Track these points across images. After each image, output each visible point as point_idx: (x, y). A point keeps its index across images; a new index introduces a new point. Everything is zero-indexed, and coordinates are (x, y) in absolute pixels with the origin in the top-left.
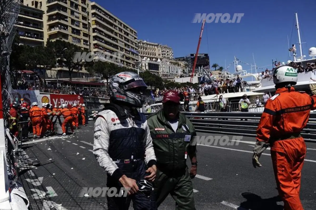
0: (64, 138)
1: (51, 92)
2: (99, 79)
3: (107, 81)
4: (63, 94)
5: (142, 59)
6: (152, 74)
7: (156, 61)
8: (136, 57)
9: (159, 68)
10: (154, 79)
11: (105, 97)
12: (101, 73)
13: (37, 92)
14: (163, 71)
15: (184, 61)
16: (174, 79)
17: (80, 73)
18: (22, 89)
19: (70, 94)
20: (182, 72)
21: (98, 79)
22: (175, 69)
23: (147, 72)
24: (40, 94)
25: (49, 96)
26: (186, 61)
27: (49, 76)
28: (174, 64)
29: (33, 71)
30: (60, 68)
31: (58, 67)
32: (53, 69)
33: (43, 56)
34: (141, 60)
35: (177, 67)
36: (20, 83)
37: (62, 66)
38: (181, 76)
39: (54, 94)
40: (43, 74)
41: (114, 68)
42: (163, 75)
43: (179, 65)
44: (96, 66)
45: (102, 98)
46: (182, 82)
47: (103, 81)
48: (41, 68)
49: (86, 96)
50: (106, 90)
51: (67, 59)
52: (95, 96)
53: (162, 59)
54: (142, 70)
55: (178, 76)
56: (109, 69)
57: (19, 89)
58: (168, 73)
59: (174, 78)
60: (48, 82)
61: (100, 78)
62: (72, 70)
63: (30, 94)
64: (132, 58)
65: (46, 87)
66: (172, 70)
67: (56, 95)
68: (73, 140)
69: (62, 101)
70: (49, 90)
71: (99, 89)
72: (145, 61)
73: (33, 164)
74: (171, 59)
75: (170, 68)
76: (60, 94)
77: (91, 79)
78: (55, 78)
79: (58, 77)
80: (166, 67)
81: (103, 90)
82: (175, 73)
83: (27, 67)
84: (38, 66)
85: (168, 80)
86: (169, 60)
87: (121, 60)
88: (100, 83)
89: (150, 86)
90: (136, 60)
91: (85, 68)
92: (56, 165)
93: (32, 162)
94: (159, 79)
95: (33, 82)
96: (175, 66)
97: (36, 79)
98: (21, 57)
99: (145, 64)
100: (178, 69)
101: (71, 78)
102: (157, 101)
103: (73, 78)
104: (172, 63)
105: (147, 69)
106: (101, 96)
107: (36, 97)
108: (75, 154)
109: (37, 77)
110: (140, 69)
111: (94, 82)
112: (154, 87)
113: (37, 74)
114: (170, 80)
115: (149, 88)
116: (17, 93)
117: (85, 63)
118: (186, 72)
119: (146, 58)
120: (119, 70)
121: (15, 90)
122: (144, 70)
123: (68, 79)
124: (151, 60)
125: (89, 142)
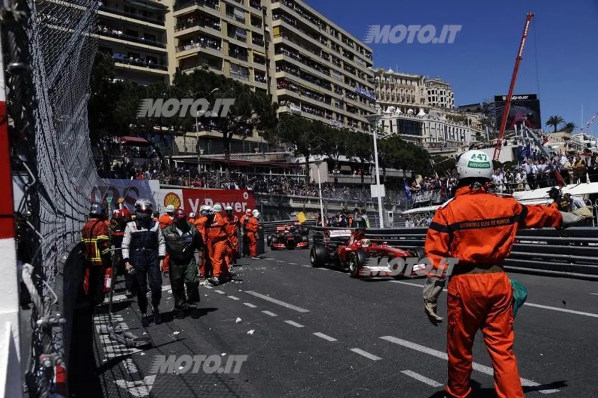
1: (184, 185)
2: (288, 155)
3: (307, 159)
4: (210, 187)
5: (384, 111)
6: (405, 143)
8: (370, 106)
9: (421, 129)
10: (410, 155)
11: (302, 195)
12: (293, 142)
13: (154, 185)
14: (431, 136)
15: (480, 114)
16: (457, 154)
17: (247, 143)
18: (123, 176)
19: (226, 187)
20: (475, 138)
21: (286, 155)
22: (459, 131)
23: (395, 139)
24: (161, 188)
25: (179, 193)
26: (485, 112)
27: (182, 150)
28: (455, 120)
29: (146, 139)
30: (203, 133)
31: (201, 130)
32: (188, 134)
34: (382, 113)
35: (462, 126)
36: (117, 165)
37: (208, 128)
38: (473, 147)
39: (192, 189)
40: (167, 145)
41: (323, 133)
42: (431, 144)
43: (467, 122)
44: (282, 126)
45: (296, 196)
47: (298, 161)
48: (162, 132)
49: (260, 193)
50: (304, 179)
52: (281, 192)
53: (429, 109)
54: (382, 135)
55: (465, 147)
56: (311, 134)
57: (114, 177)
58: (442, 140)
59: (455, 152)
60: (178, 163)
61: (291, 153)
62: (231, 135)
63: (139, 189)
64: (361, 109)
65: (174, 173)
66: (452, 134)
67: (196, 190)
68: (230, 289)
69: (209, 203)
70: (180, 179)
71: (289, 177)
72: (390, 114)
73: (135, 343)
74: (449, 110)
75: (448, 129)
76: (204, 189)
77: (272, 156)
78: (195, 154)
79: (201, 152)
80: (437, 126)
81: (298, 179)
82: (458, 140)
83: (133, 130)
84: (155, 128)
85: (441, 155)
86: (444, 112)
87: (338, 114)
88: (291, 164)
89: (401, 170)
90: (371, 113)
91: (259, 132)
92: (188, 347)
93: (134, 340)
94: (421, 154)
95: (145, 162)
96: (458, 124)
97: (153, 156)
98: (118, 108)
99: (391, 122)
100: (465, 130)
101: (227, 153)
102: (417, 202)
103: (232, 155)
104: (451, 118)
105: (395, 133)
106: (293, 193)
107: (153, 194)
108: (233, 320)
109: (154, 151)
110: (380, 132)
111: (278, 161)
112: (411, 171)
113: (154, 146)
114: (446, 155)
115: (400, 173)
116: (110, 187)
117: (259, 121)
118: (485, 138)
119: (392, 107)
120: (333, 135)
121: (107, 179)
122: (389, 134)
123: (223, 157)
124: (403, 112)
125: (265, 295)
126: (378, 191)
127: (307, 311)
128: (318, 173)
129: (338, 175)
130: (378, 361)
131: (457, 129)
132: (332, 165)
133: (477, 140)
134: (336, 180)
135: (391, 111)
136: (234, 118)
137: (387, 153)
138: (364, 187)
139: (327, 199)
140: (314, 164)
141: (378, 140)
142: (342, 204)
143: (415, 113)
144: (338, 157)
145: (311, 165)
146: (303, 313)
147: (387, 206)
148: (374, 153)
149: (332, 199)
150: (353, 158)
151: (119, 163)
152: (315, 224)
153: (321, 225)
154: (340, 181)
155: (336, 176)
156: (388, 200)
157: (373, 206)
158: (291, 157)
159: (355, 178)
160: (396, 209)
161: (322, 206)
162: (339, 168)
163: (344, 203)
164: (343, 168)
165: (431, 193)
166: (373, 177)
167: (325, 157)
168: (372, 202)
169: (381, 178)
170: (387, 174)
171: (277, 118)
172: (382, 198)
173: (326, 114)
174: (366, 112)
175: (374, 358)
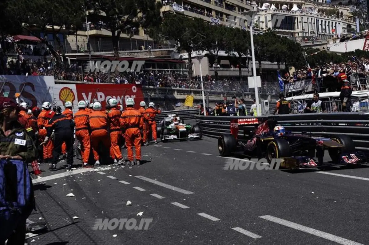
0: (103, 171)
1: (78, 80)
2: (172, 51)
3: (190, 55)
4: (101, 82)
5: (260, 8)
6: (280, 37)
7: (289, 10)
8: (247, 4)
9: (294, 23)
10: (284, 48)
11: (186, 88)
12: (176, 39)
13: (49, 80)
14: (303, 30)
15: (351, 7)
16: (328, 46)
17: (134, 40)
18: (18, 73)
19: (116, 82)
20: (346, 30)
21: (170, 52)
22: (331, 24)
23: (270, 34)
24: (56, 83)
25: (73, 87)
26: (356, 5)
27: (74, 47)
28: (327, 14)
29: (39, 37)
30: (93, 32)
31: (91, 29)
32: (79, 32)
33: (57, 5)
34: (258, 9)
35: (333, 19)
36: (12, 61)
37: (97, 27)
38: (343, 39)
39: (85, 84)
40: (59, 43)
41: (204, 29)
42: (303, 38)
43: (338, 15)
44: (166, 24)
45: (180, 89)
46: (344, 52)
47: (181, 56)
48: (54, 31)
49: (147, 87)
50: (187, 73)
51: (106, 13)
52: (166, 85)
53: (302, 4)
54: (259, 30)
55: (336, 39)
56: (193, 31)
57: (10, 74)
58: (314, 33)
59: (326, 44)
60: (71, 60)
61: (175, 50)
62: (119, 33)
63: (35, 84)
64: (238, 6)
65: (67, 70)
66: (324, 27)
67: (88, 84)
68: (122, 175)
69: (101, 97)
70: (74, 74)
71: (174, 72)
72: (266, 11)
73: (31, 228)
74: (321, 4)
75: (320, 22)
76: (95, 83)
77: (158, 53)
78: (86, 52)
79: (91, 49)
80: (310, 21)
81: (182, 73)
82: (329, 33)
83: (25, 28)
84: (47, 27)
85: (313, 47)
86: (317, 7)
87: (217, 12)
88: (175, 59)
89: (276, 63)
90: (247, 10)
91: (144, 30)
92: (82, 230)
93: (29, 226)
94: (294, 47)
95: (39, 60)
96: (330, 17)
97: (47, 53)
98: (10, 7)
99: (266, 18)
100: (336, 23)
101: (116, 50)
102: (290, 91)
103: (120, 52)
104: (323, 12)
105: (270, 29)
106: (177, 86)
107: (48, 88)
108: (123, 203)
109: (48, 49)
110: (256, 28)
111: (163, 57)
112: (284, 63)
113: (47, 43)
114: (318, 47)
115: (274, 65)
116: (6, 82)
117: (144, 20)
118: (355, 29)
119: (267, 4)
120: (212, 32)
121: (3, 76)
122: (264, 30)
123: (112, 54)
124: (278, 8)
125: (154, 179)
126: (255, 82)
127: (192, 193)
128: (199, 67)
129: (218, 69)
130: (257, 239)
131: (329, 22)
132: (212, 59)
133: (348, 32)
134: (216, 73)
135: (266, 7)
136: (121, 17)
137: (263, 47)
138: (241, 79)
139: (209, 90)
140: (196, 59)
141: (254, 35)
142: (222, 95)
143: (289, 9)
144: (217, 53)
145: (193, 60)
146: (187, 195)
147: (263, 96)
148: (251, 47)
149: (212, 91)
150: (231, 53)
151: (14, 60)
152: (198, 114)
153: (203, 114)
154: (220, 74)
155: (216, 69)
156: (264, 90)
157: (250, 96)
158: (175, 52)
159: (233, 71)
160: (271, 99)
161: (203, 97)
162: (219, 63)
163: (224, 94)
164: (223, 62)
165: (304, 83)
166: (250, 70)
167: (205, 52)
168: (248, 92)
169: (257, 70)
170: (263, 67)
171: (161, 17)
172: (258, 88)
173: (206, 12)
174: (243, 9)
175: (255, 236)
